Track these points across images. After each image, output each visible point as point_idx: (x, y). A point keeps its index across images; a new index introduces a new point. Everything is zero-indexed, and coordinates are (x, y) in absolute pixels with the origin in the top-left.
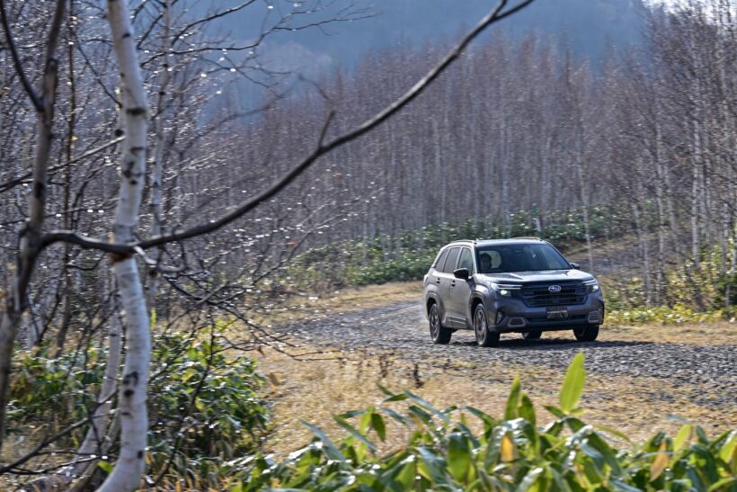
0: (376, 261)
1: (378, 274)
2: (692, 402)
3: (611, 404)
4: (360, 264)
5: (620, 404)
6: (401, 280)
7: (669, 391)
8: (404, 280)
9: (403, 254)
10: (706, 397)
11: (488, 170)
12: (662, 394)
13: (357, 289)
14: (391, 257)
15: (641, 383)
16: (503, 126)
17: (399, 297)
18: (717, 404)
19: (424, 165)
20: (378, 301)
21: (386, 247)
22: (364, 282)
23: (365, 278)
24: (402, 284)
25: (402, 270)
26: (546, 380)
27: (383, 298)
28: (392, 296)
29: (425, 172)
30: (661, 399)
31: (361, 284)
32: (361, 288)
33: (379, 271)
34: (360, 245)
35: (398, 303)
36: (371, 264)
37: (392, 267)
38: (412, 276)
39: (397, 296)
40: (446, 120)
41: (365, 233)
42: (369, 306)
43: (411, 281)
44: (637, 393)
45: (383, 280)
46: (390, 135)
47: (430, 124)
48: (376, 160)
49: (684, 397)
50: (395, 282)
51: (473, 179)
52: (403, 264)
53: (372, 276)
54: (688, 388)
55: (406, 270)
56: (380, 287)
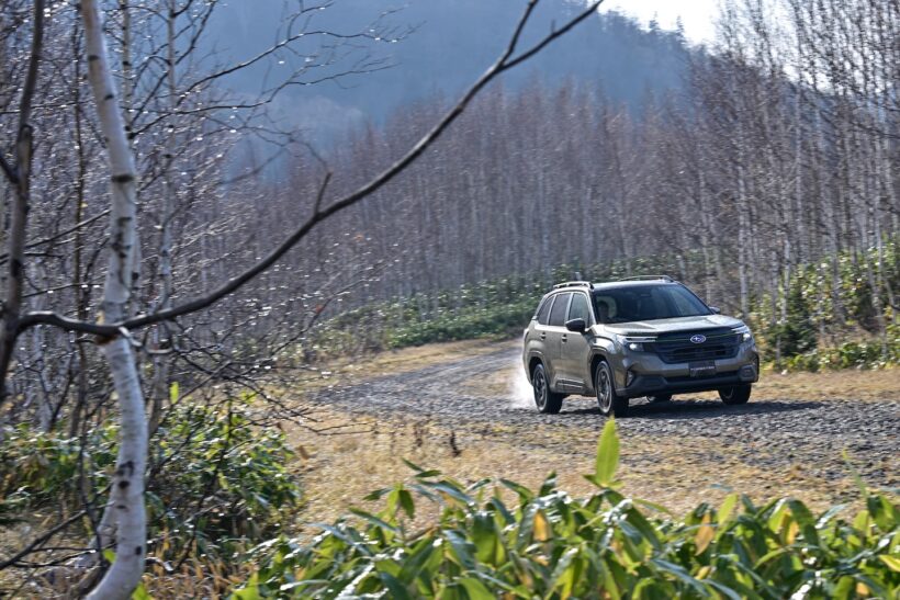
0: (412, 323)
1: (415, 335)
2: (743, 462)
3: (658, 467)
5: (668, 467)
6: (439, 341)
7: (719, 451)
8: (443, 341)
9: (442, 314)
10: (758, 456)
11: (527, 224)
12: (712, 454)
13: (394, 352)
14: (428, 317)
15: (690, 443)
16: (541, 178)
18: (769, 463)
19: (460, 220)
20: (417, 363)
21: (423, 307)
22: (401, 345)
23: (402, 340)
25: (440, 330)
27: (422, 361)
28: (430, 359)
29: (461, 227)
30: (710, 460)
31: (398, 347)
32: (399, 351)
33: (416, 332)
34: (396, 305)
35: (436, 365)
36: (408, 326)
37: (430, 328)
38: (451, 337)
39: (436, 358)
40: (482, 173)
43: (450, 341)
44: (685, 453)
45: (421, 342)
46: (424, 190)
47: (465, 177)
48: (410, 217)
49: (735, 457)
51: (511, 233)
53: (409, 338)
54: (738, 447)
56: (419, 348)
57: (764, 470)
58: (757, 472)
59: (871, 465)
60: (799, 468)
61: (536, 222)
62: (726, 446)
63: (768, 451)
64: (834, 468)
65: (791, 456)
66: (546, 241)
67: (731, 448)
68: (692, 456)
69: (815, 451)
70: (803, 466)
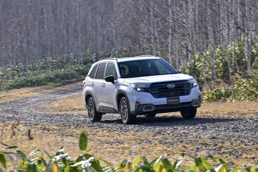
0: (16, 78)
1: (17, 83)
2: (160, 143)
4: (8, 79)
6: (28, 86)
7: (150, 138)
8: (31, 86)
9: (30, 73)
10: (167, 141)
11: (71, 31)
12: (147, 140)
13: (7, 91)
14: (24, 75)
15: (138, 135)
16: (77, 10)
17: (28, 95)
18: (171, 144)
19: (40, 29)
20: (18, 97)
21: (21, 70)
22: (10, 88)
23: (11, 86)
24: (29, 88)
25: (29, 81)
26: (93, 135)
27: (20, 95)
28: (24, 95)
29: (40, 33)
30: (146, 142)
31: (9, 89)
32: (9, 91)
33: (18, 82)
34: (9, 69)
35: (27, 98)
36: (14, 79)
37: (24, 80)
38: (34, 84)
39: (27, 94)
40: (50, 7)
41: (11, 63)
42: (13, 99)
43: (34, 86)
44: (135, 140)
45: (20, 86)
46: (22, 15)
47: (42, 9)
48: (15, 27)
49: (157, 141)
50: (26, 87)
51: (64, 35)
52: (29, 79)
53: (15, 85)
54: (159, 137)
55: (31, 81)
56: (19, 90)
57: (169, 147)
58: (165, 148)
59: (216, 145)
60: (184, 147)
61: (75, 30)
62: (154, 136)
63: (172, 139)
64: (199, 147)
65: (182, 141)
66: (79, 39)
67: (156, 138)
68: (138, 141)
69: (193, 139)
70: (186, 145)
